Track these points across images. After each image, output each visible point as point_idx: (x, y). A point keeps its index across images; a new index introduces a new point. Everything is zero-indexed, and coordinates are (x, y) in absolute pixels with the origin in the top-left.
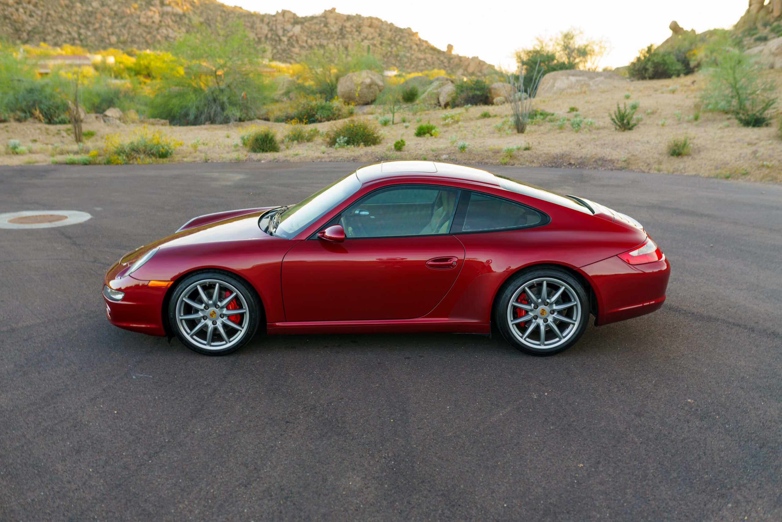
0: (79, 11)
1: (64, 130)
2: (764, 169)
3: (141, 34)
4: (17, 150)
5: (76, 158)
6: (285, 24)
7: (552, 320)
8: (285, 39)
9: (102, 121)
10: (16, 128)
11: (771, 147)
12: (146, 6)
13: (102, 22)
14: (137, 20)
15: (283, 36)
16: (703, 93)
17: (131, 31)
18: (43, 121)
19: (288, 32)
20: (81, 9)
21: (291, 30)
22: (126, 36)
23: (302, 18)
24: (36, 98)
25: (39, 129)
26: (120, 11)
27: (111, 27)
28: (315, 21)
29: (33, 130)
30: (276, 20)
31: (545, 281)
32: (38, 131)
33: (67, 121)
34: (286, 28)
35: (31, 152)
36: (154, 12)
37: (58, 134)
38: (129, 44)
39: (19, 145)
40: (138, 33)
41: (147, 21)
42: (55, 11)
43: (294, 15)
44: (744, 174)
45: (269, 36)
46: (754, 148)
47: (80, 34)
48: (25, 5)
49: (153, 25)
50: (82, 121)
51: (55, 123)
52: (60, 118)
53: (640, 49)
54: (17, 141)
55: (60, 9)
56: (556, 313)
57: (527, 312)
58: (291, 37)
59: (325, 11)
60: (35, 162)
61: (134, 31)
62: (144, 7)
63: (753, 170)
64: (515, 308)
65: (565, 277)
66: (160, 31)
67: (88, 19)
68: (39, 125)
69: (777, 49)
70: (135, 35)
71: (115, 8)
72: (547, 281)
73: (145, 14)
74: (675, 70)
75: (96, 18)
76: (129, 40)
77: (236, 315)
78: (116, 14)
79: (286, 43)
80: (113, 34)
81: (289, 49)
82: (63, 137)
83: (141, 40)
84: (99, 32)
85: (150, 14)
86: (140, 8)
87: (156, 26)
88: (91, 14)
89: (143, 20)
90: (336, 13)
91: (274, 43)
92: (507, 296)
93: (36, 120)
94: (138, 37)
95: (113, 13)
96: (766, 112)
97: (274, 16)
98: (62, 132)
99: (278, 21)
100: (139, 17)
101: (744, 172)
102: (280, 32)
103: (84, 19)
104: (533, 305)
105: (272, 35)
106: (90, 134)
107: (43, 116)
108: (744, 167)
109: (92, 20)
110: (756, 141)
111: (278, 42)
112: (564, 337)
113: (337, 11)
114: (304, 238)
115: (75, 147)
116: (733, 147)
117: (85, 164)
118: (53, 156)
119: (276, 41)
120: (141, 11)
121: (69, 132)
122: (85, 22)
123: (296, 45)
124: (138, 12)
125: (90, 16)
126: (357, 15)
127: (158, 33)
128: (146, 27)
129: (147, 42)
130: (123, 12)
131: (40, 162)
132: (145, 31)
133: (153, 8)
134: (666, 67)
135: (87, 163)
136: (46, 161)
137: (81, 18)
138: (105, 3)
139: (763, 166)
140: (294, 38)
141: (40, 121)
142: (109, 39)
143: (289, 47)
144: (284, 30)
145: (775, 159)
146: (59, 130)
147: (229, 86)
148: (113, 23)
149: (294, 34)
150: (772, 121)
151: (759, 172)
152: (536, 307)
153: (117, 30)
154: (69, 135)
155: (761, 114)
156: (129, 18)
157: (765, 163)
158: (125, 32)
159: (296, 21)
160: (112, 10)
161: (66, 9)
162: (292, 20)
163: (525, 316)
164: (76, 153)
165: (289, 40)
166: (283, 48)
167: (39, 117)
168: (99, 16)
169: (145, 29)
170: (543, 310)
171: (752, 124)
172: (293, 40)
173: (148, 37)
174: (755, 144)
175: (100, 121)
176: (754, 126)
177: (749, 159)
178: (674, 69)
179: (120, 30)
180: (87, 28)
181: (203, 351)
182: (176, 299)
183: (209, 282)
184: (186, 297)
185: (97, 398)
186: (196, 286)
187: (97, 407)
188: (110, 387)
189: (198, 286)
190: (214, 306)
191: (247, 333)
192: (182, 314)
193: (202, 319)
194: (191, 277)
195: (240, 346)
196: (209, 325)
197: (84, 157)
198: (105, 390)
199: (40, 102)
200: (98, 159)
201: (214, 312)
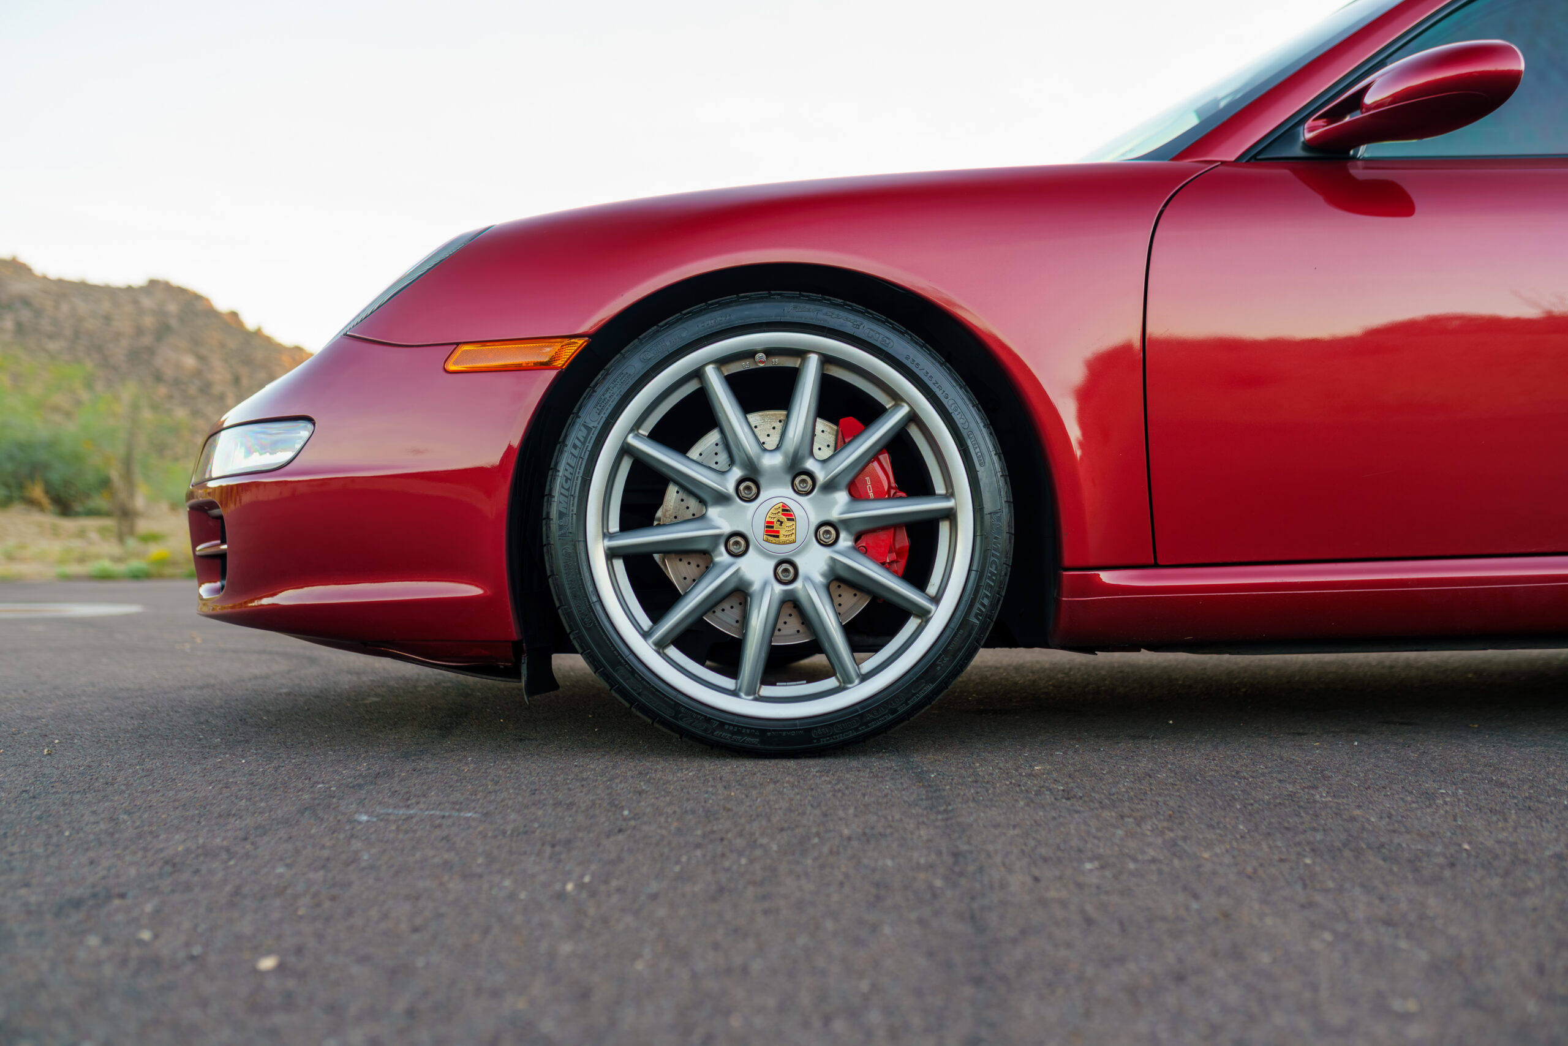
1: (94, 530)
5: (117, 568)
18: (48, 510)
24: (36, 458)
25: (38, 524)
29: (22, 528)
32: (34, 529)
33: (105, 513)
35: (10, 558)
37: (78, 535)
50: (137, 514)
51: (77, 515)
52: (89, 504)
77: (895, 526)
82: (91, 540)
93: (32, 508)
98: (91, 532)
106: (153, 538)
107: (50, 499)
114: (1230, 153)
115: (116, 551)
117: (137, 578)
118: (60, 564)
121: (106, 533)
131: (30, 577)
135: (141, 575)
136: (41, 574)
141: (41, 509)
146: (84, 528)
154: (104, 537)
164: (119, 560)
167: (40, 501)
181: (722, 724)
182: (593, 437)
183: (770, 352)
184: (644, 431)
185: (109, 897)
186: (698, 374)
187: (106, 940)
188: (208, 853)
189: (711, 372)
190: (789, 478)
191: (965, 622)
192: (614, 526)
193: (722, 549)
194: (677, 321)
195: (921, 695)
196: (756, 587)
197: (136, 564)
198: (173, 865)
199: (46, 466)
200: (168, 571)
201: (786, 511)
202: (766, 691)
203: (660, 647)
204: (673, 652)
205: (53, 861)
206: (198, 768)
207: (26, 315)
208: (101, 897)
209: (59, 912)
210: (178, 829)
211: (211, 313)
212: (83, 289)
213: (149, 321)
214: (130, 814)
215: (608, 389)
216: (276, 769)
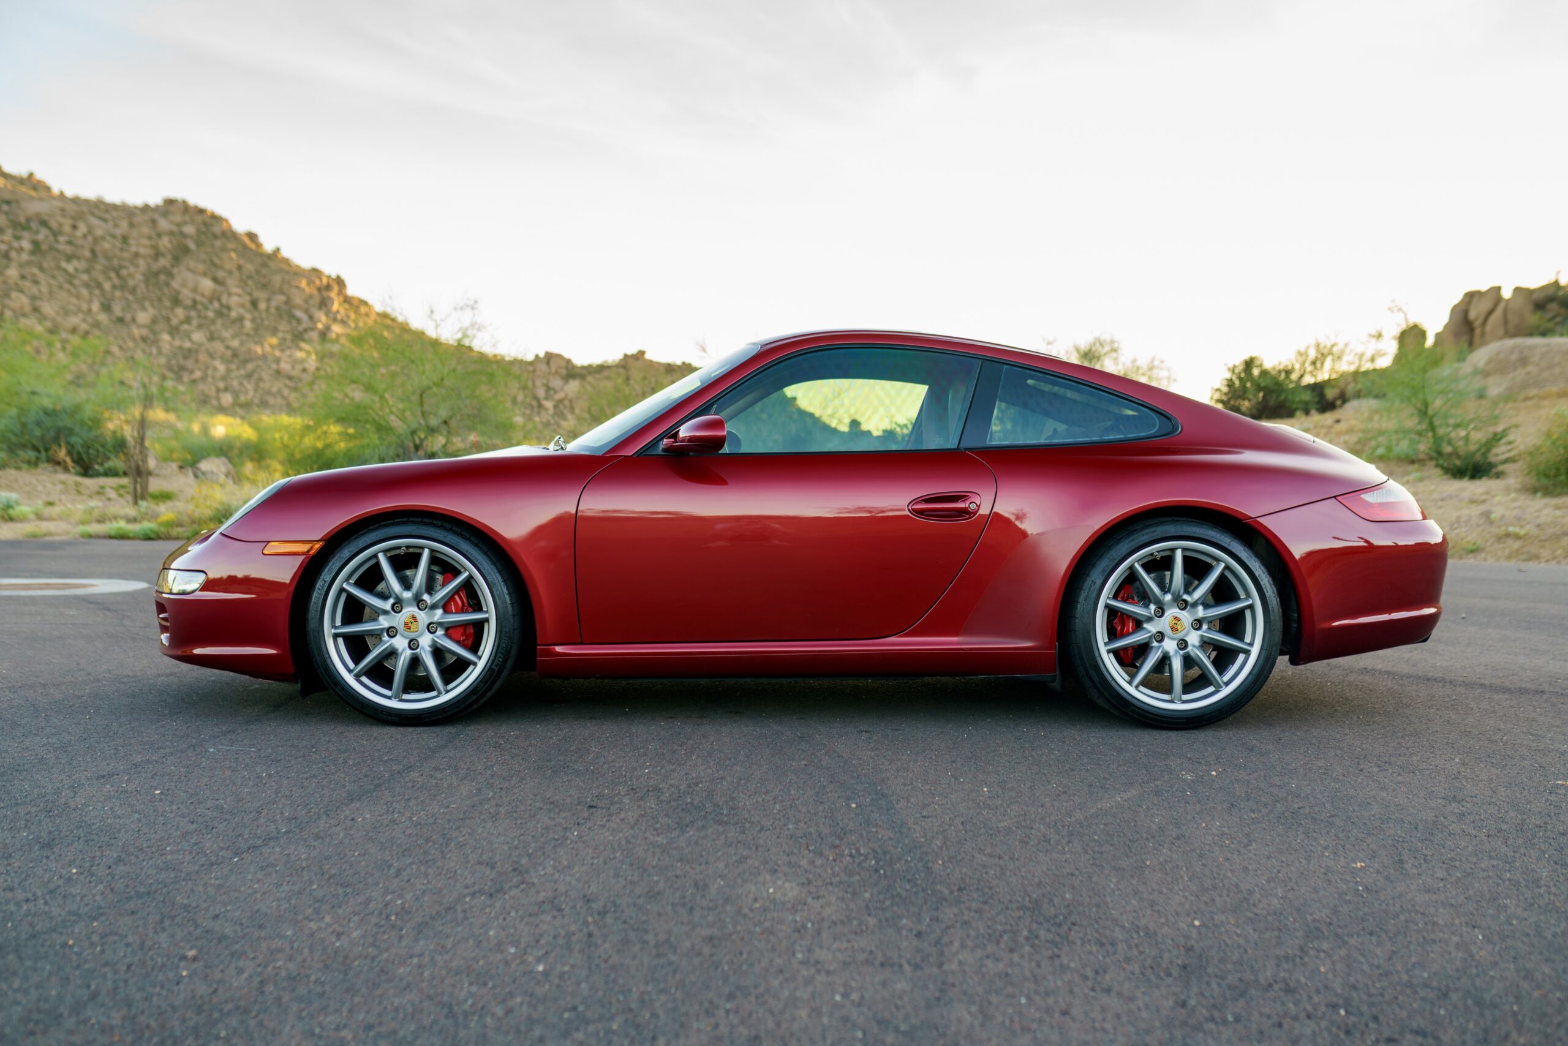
0: (166, 348)
1: (111, 488)
2: (1510, 541)
3: (280, 391)
4: (11, 512)
5: (131, 528)
6: (551, 377)
7: (1197, 644)
8: (549, 405)
9: (191, 474)
10: (16, 481)
11: (1516, 504)
12: (293, 341)
13: (207, 368)
14: (274, 366)
15: (546, 398)
16: (1360, 435)
17: (261, 385)
18: (72, 470)
19: (556, 392)
20: (171, 344)
21: (562, 389)
22: (251, 393)
23: (583, 367)
24: (61, 424)
25: (63, 483)
26: (243, 349)
27: (224, 378)
28: (606, 373)
29: (49, 485)
30: (534, 371)
31: (1179, 550)
32: (60, 487)
33: (121, 473)
34: (551, 385)
35: (40, 517)
36: (308, 353)
37: (99, 493)
38: (256, 408)
39: (18, 503)
40: (275, 389)
41: (293, 368)
42: (121, 348)
43: (569, 361)
44: (1472, 551)
45: (520, 398)
46: (1483, 508)
47: (162, 388)
48: (64, 335)
49: (304, 376)
50: (149, 473)
51: (97, 475)
52: (106, 465)
53: (1231, 365)
54: (14, 496)
55: (131, 344)
56: (1205, 627)
57: (1138, 625)
58: (561, 401)
59: (626, 356)
60: (45, 535)
61: (265, 385)
62: (289, 343)
63: (1489, 543)
64: (1112, 613)
65: (1226, 540)
66: (316, 387)
67: (182, 362)
68: (63, 476)
69: (1489, 362)
70: (269, 392)
71: (235, 343)
72: (1184, 549)
73: (290, 356)
74: (1301, 402)
75: (197, 361)
76: (256, 401)
77: (465, 625)
78: (235, 355)
79: (551, 411)
80: (226, 389)
81: (556, 423)
82: (109, 499)
83: (280, 401)
84: (201, 387)
85: (300, 355)
86: (282, 346)
87: (307, 378)
88: (188, 354)
89: (285, 366)
90: (645, 359)
91: (528, 412)
92: (1094, 582)
93: (58, 468)
94: (274, 396)
95: (229, 353)
96: (1494, 451)
97: (531, 363)
98: (108, 490)
99: (538, 373)
100: (278, 361)
101: (1470, 547)
102: (541, 393)
103: (173, 362)
104: (1153, 607)
105: (525, 396)
106: (165, 497)
107: (73, 461)
108: (1470, 538)
109: (189, 364)
110: (1484, 497)
111: (536, 409)
112: (1227, 684)
113: (648, 356)
114: (630, 451)
115: (131, 511)
116: (1440, 507)
117: (149, 538)
118: (83, 523)
119: (532, 407)
120: (283, 351)
121: (122, 491)
122: (176, 368)
123: (570, 416)
124: (277, 353)
125: (185, 358)
126: (684, 363)
127: (312, 390)
128: (290, 378)
129: (289, 405)
130: (249, 351)
131: (58, 534)
132: (287, 386)
133: (303, 345)
134: (1282, 397)
135: (153, 536)
136: (68, 533)
137: (169, 360)
138: (216, 336)
139: (1508, 535)
140: (567, 403)
141: (66, 469)
142: (218, 398)
143: (556, 418)
144: (548, 388)
145: (1529, 523)
146: (103, 487)
147: (445, 422)
148: (229, 371)
149: (566, 395)
150: (1508, 468)
151: (1501, 546)
152: (1161, 611)
153: (235, 383)
154: (121, 496)
155: (1484, 455)
156: (260, 363)
157: (1511, 529)
158: (250, 387)
159: (571, 372)
160: (228, 347)
161: (142, 345)
162: (564, 372)
163: (1135, 631)
164: (133, 520)
165: (555, 407)
166: (544, 420)
167: (65, 461)
168: (203, 357)
169: (288, 383)
170: (1175, 618)
171: (1469, 473)
172: (565, 407)
173: (293, 396)
174: (1484, 501)
175: (186, 475)
176: (1473, 477)
177: (1478, 526)
178: (1297, 399)
179: (241, 384)
180: (179, 379)
181: (382, 712)
182: (327, 585)
183: (408, 547)
184: (352, 581)
185: (113, 775)
186: (375, 556)
187: (112, 786)
188: (149, 762)
189: (381, 556)
190: (415, 603)
191: (490, 668)
192: (338, 623)
193: (385, 634)
194: (365, 533)
195: (471, 700)
196: (400, 650)
197: (147, 526)
198: (136, 765)
199: (70, 432)
200: (175, 532)
201: (414, 617)
202: (405, 697)
203: (357, 677)
204: (364, 679)
205: (94, 764)
206: (154, 727)
207: (42, 235)
208: (110, 775)
209: (98, 779)
210: (140, 753)
211: (230, 235)
212: (100, 208)
213: (165, 243)
214: (123, 747)
215: (334, 564)
216: (188, 728)
